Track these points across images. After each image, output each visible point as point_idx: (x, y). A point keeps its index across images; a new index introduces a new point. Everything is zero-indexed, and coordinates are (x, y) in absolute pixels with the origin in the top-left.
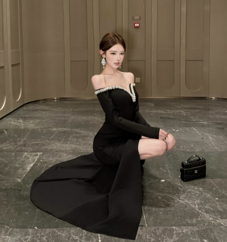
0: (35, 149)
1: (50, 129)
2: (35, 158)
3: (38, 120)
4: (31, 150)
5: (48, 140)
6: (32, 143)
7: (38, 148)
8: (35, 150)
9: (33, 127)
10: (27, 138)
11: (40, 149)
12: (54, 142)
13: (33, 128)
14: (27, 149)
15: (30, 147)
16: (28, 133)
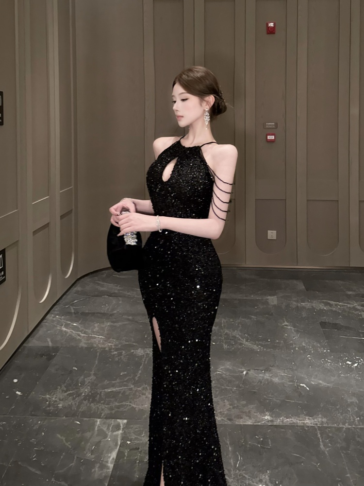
0: (113, 410)
1: (132, 351)
2: (117, 435)
3: (109, 324)
4: (107, 411)
5: (133, 384)
6: (106, 390)
7: (118, 407)
8: (113, 412)
9: (103, 344)
10: (95, 374)
11: (121, 409)
12: (143, 389)
13: (103, 346)
14: (98, 408)
15: (104, 403)
16: (97, 362)
